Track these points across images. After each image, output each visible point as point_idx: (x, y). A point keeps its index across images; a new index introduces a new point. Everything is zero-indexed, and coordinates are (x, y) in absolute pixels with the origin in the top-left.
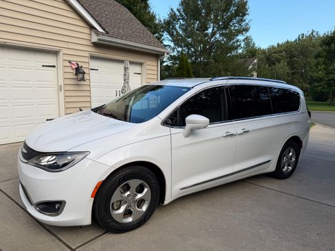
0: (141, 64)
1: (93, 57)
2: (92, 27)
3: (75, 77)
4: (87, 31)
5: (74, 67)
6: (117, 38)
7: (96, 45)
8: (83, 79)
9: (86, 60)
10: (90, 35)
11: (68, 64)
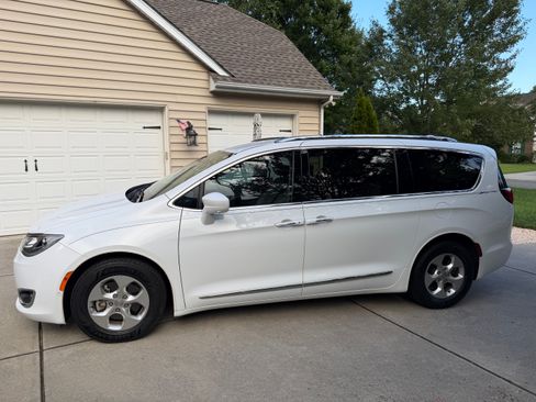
0: (292, 117)
1: (212, 112)
2: (210, 71)
3: (185, 140)
4: (204, 76)
5: (184, 127)
6: (246, 82)
7: (217, 94)
8: (194, 143)
9: (202, 116)
10: (208, 80)
11: (177, 124)
